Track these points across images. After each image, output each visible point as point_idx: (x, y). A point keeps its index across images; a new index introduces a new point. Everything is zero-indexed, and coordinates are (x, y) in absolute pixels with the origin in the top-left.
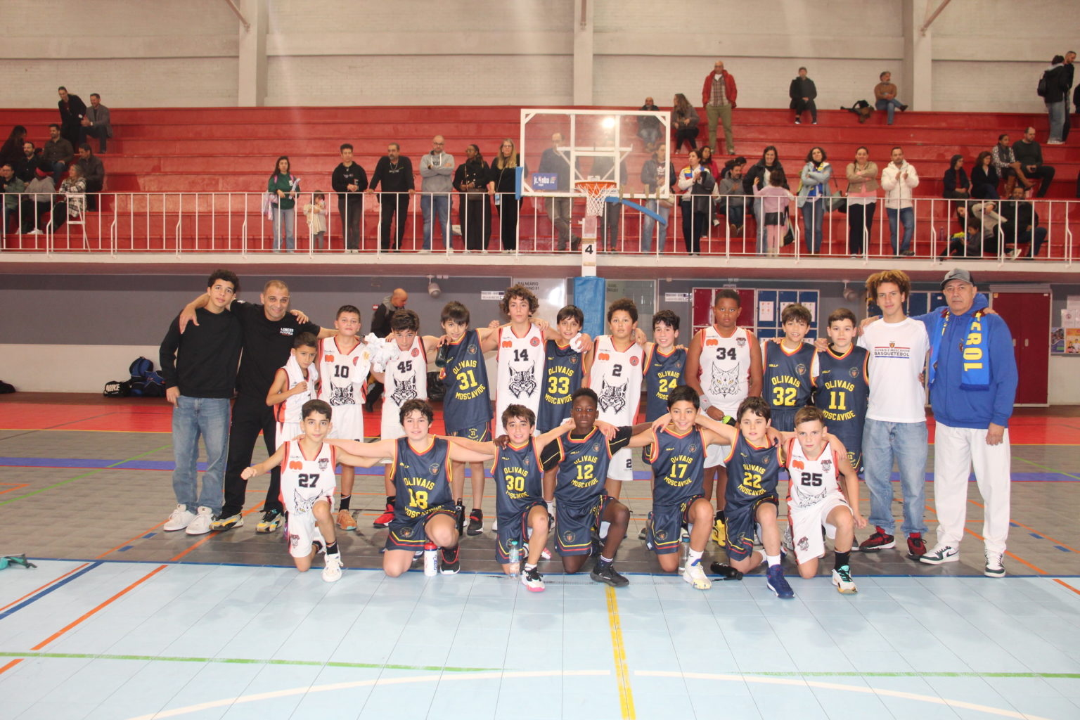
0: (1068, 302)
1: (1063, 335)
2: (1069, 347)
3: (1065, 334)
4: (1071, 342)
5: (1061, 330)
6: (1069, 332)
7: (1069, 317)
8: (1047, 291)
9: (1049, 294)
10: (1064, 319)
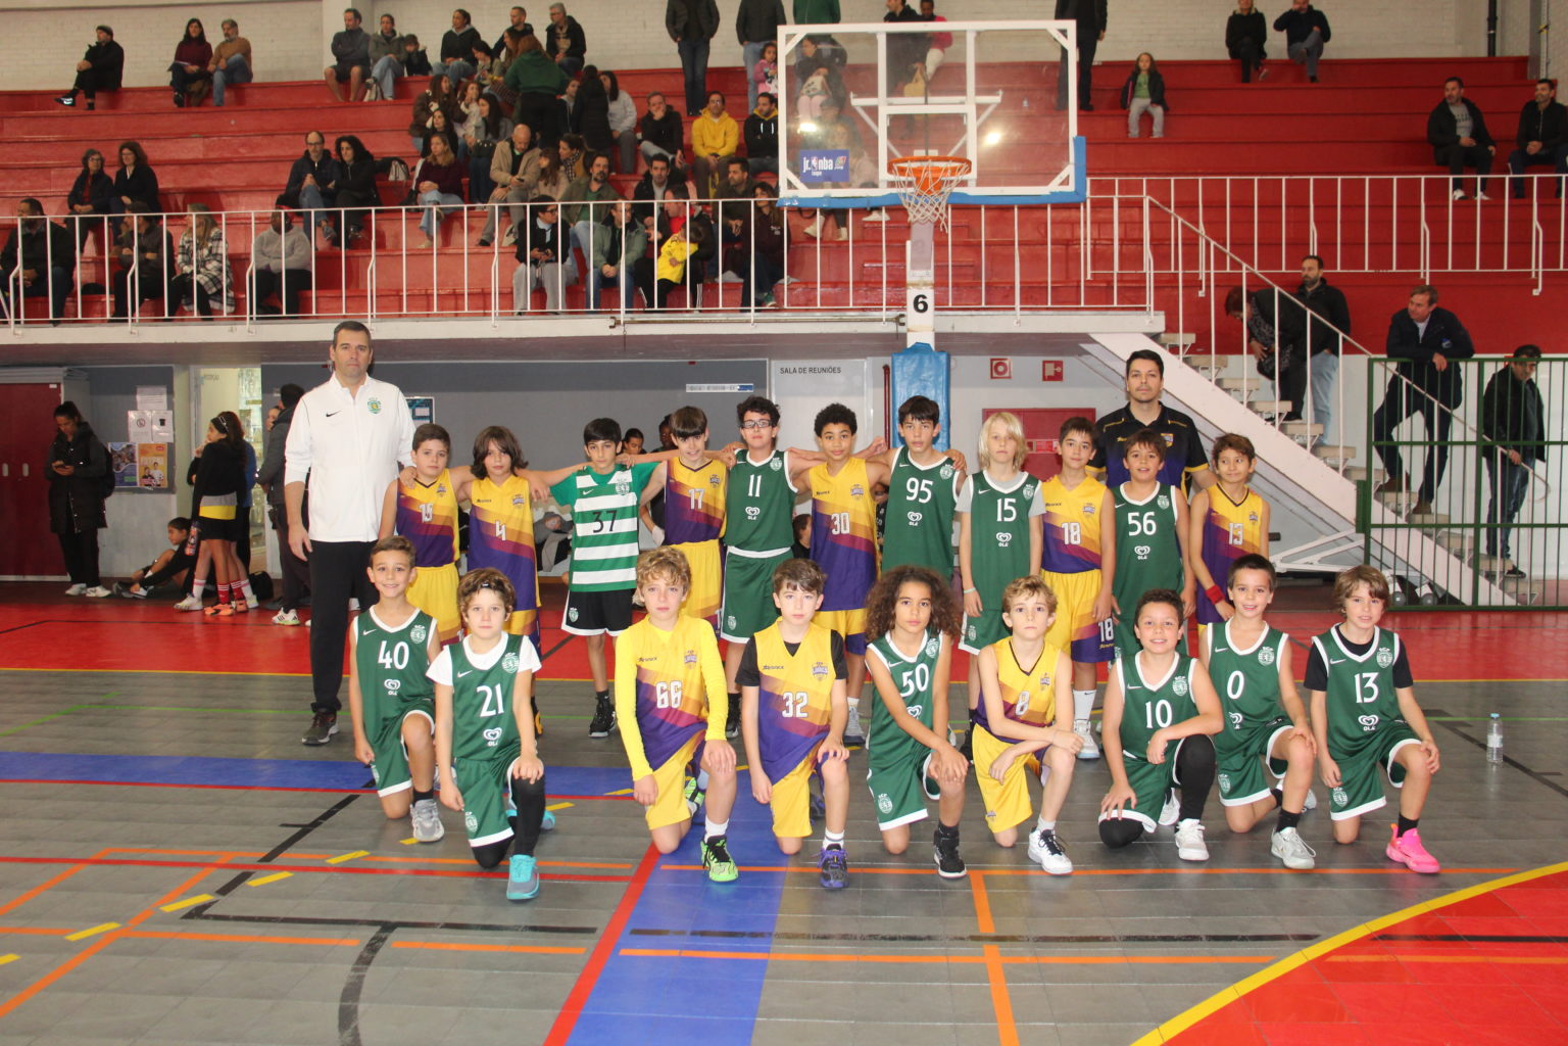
0: (139, 398)
1: (133, 455)
2: (145, 477)
3: (137, 455)
4: (146, 468)
5: (129, 446)
6: (144, 450)
7: (141, 423)
8: (54, 379)
9: (59, 384)
10: (133, 429)
